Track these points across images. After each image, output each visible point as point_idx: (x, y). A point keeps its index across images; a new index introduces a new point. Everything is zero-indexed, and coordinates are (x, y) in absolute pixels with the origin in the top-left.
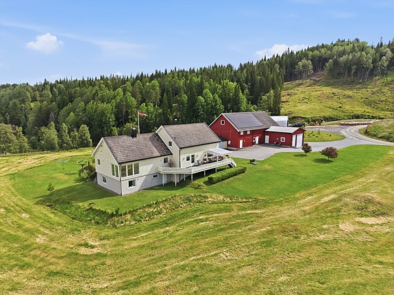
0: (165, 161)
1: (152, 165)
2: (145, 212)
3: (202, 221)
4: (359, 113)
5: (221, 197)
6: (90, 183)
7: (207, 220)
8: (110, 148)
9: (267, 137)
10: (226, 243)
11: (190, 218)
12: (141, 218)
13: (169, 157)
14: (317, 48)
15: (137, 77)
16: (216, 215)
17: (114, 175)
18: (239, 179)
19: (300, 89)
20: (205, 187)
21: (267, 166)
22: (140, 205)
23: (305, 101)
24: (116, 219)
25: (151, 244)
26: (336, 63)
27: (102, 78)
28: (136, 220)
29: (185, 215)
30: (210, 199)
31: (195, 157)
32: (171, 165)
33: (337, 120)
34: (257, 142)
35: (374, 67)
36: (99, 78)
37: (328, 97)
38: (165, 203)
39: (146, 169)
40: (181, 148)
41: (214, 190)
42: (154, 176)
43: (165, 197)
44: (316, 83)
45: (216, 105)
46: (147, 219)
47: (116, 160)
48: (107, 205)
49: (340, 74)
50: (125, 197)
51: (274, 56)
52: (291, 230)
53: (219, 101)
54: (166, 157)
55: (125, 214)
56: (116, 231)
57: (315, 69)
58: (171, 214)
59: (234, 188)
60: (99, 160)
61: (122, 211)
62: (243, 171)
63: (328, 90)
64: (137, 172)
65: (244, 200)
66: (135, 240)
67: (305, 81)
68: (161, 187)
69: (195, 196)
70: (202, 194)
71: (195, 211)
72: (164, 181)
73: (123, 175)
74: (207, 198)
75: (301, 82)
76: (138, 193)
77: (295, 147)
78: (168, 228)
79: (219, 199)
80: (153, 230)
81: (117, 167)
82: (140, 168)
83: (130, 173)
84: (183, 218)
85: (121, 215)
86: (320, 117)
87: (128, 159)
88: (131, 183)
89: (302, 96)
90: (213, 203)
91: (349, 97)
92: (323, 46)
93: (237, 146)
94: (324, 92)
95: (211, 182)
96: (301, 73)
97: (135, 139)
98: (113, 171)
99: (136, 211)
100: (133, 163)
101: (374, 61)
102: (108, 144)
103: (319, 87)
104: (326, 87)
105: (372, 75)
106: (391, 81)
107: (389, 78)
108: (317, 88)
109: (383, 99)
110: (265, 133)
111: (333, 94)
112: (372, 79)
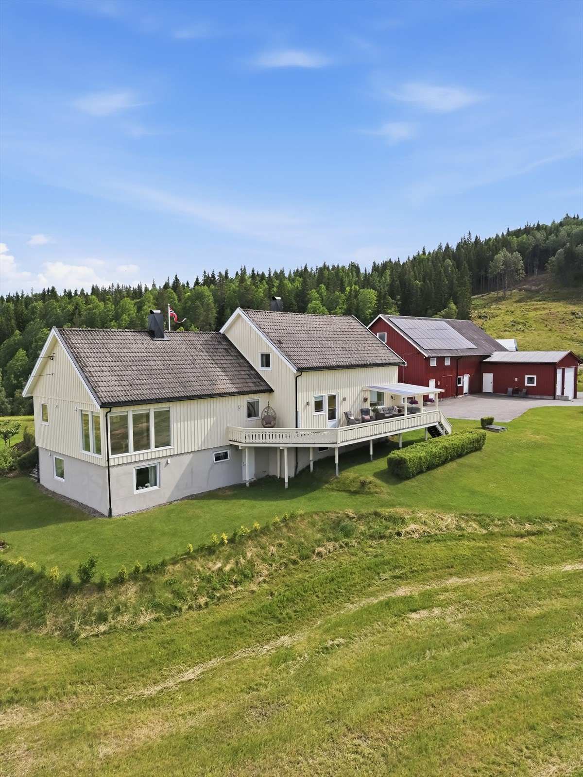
0: (252, 411)
1: (211, 421)
2: (190, 573)
3: (410, 605)
5: (449, 520)
6: (17, 481)
7: (427, 601)
8: (77, 358)
9: (488, 380)
11: (361, 593)
12: (178, 595)
13: (262, 400)
14: (528, 230)
15: (166, 286)
16: (454, 581)
17: (87, 447)
18: (477, 468)
19: (504, 306)
20: (385, 490)
21: (529, 436)
22: (174, 548)
23: (519, 327)
24: (78, 602)
25: (225, 724)
26: (571, 255)
27: (95, 290)
28: (157, 607)
29: (339, 584)
30: (412, 526)
31: (338, 400)
32: (270, 421)
34: (466, 389)
36: (88, 291)
37: (563, 321)
38: (264, 540)
39: (193, 430)
40: (301, 370)
41: (417, 498)
42: (218, 458)
43: (259, 519)
44: (531, 295)
46: (202, 600)
47: (95, 392)
48: (55, 550)
50: (124, 522)
51: (440, 248)
54: (252, 398)
55: (119, 581)
56: (75, 656)
57: (528, 270)
58: (287, 580)
59: (473, 493)
60: (44, 407)
61: (104, 572)
62: (476, 446)
63: (560, 308)
64: (164, 441)
65: (528, 527)
66: (151, 702)
67: (508, 293)
68: (238, 490)
69: (361, 517)
70: (379, 510)
71: (375, 569)
72: (248, 474)
73: (119, 446)
74: (403, 521)
75: (501, 294)
76: (169, 510)
77: (566, 399)
78: (285, 640)
79: (442, 524)
80: (228, 650)
81: (96, 419)
82: (176, 428)
83: (141, 443)
84: (336, 594)
85: (101, 587)
87: (135, 394)
88: (144, 477)
89: (509, 319)
90: (428, 538)
92: (539, 228)
94: (553, 311)
95: (399, 472)
96: (501, 276)
97: (158, 342)
98: (86, 436)
99: (159, 569)
100: (152, 409)
102: (70, 346)
103: (541, 303)
104: (554, 303)
108: (537, 305)
110: (481, 366)
111: (574, 314)
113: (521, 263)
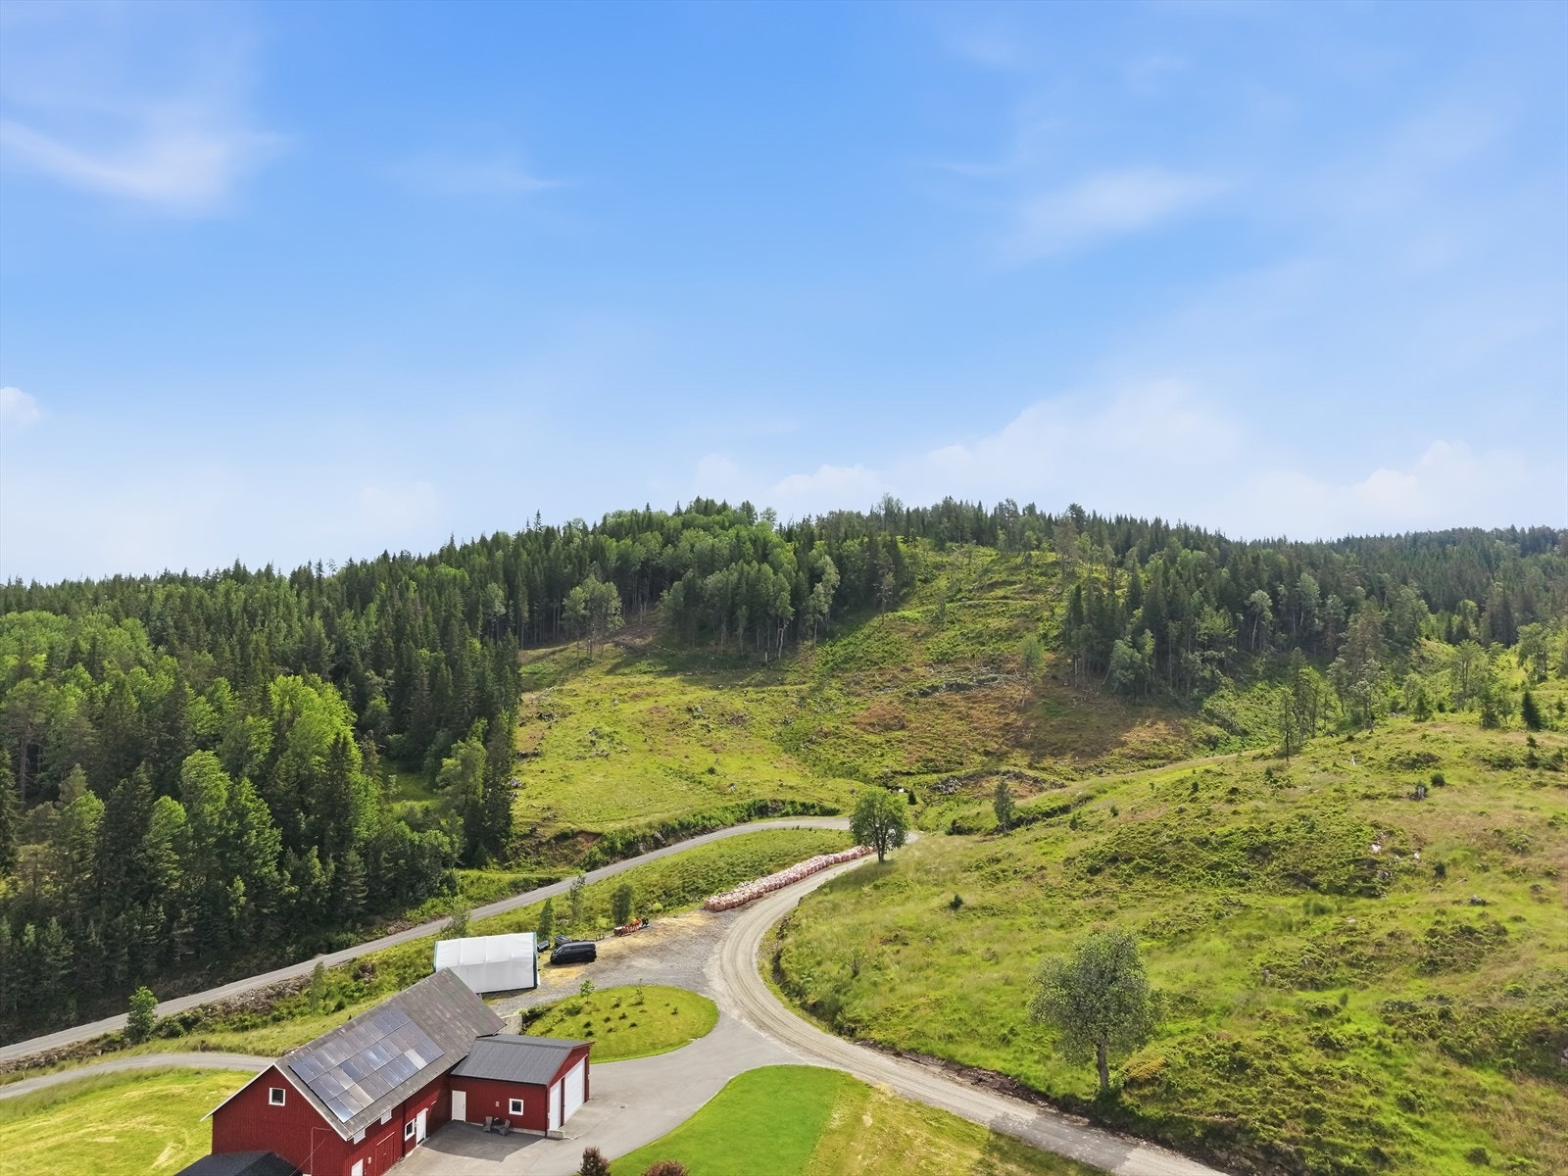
4: (764, 793)
9: (459, 1099)
14: (633, 524)
19: (583, 686)
23: (600, 746)
26: (692, 595)
33: (705, 830)
34: (421, 1135)
35: (797, 614)
37: (674, 726)
44: (633, 657)
45: (239, 835)
49: (706, 630)
63: (671, 695)
67: (597, 649)
75: (584, 649)
77: (558, 1134)
86: (650, 826)
89: (590, 721)
91: (737, 720)
92: (649, 519)
94: (661, 702)
101: (797, 596)
103: (646, 678)
104: (667, 680)
105: (795, 635)
106: (845, 662)
107: (839, 650)
108: (639, 684)
109: (828, 725)
110: (449, 1081)
111: (690, 710)
112: (794, 650)
113: (616, 603)
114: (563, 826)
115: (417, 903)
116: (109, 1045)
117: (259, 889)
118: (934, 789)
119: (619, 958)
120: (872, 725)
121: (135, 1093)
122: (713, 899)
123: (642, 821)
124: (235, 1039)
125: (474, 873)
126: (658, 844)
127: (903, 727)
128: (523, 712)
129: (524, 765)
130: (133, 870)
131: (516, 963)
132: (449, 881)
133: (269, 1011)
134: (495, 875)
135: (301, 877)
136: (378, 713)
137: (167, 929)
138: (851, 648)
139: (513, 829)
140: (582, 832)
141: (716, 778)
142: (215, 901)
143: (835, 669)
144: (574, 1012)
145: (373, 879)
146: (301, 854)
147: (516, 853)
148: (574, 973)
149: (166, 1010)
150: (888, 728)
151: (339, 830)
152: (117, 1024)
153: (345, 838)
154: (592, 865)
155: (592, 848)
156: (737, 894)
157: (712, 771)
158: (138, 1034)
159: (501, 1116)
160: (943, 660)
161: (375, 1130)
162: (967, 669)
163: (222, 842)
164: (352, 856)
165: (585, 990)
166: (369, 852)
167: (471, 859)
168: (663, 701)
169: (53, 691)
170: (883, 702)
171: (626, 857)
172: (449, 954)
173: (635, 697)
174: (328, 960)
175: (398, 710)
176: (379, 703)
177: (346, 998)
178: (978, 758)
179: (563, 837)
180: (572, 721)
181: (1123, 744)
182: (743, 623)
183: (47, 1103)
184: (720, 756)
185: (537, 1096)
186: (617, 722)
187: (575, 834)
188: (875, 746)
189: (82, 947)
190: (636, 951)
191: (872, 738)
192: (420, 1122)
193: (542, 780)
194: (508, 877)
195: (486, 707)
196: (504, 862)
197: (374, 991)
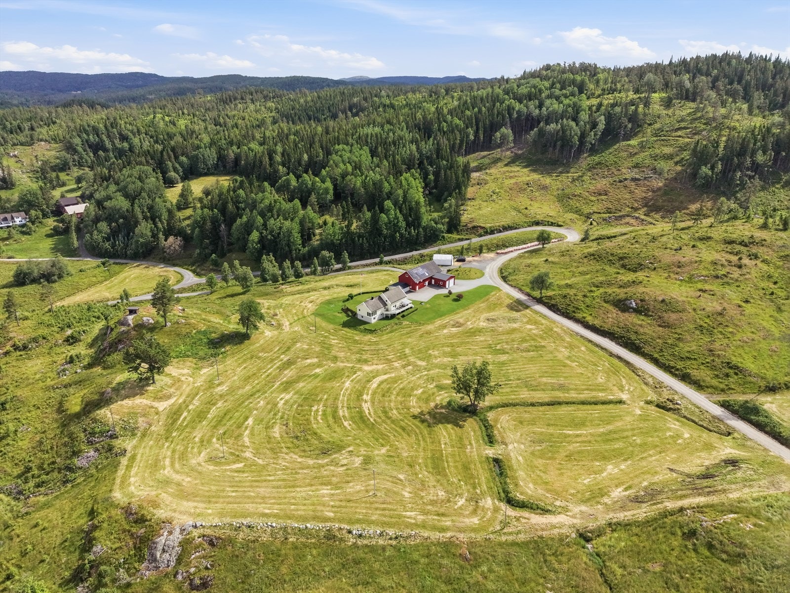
0: (385, 308)
1: (381, 311)
4: (540, 218)
5: (408, 323)
9: (433, 281)
10: (410, 337)
17: (368, 315)
18: (415, 314)
19: (494, 172)
20: (402, 318)
21: (428, 306)
23: (493, 197)
26: (541, 133)
29: (396, 330)
31: (397, 305)
32: (387, 310)
33: (516, 228)
34: (427, 285)
35: (580, 144)
37: (520, 190)
39: (379, 313)
40: (391, 302)
41: (405, 320)
42: (382, 315)
43: (387, 323)
44: (516, 159)
45: (398, 223)
46: (385, 331)
49: (545, 148)
50: (373, 324)
52: (429, 333)
53: (401, 218)
58: (392, 329)
59: (412, 318)
61: (372, 329)
62: (416, 310)
63: (524, 177)
64: (376, 314)
69: (398, 322)
70: (401, 321)
71: (399, 328)
72: (385, 317)
74: (402, 323)
76: (377, 322)
77: (447, 288)
86: (499, 226)
88: (374, 318)
89: (493, 187)
90: (404, 325)
91: (545, 188)
93: (415, 290)
95: (403, 316)
101: (582, 137)
103: (518, 169)
104: (525, 170)
105: (580, 151)
106: (597, 165)
107: (596, 159)
108: (514, 172)
109: (578, 192)
110: (431, 278)
111: (528, 184)
112: (578, 159)
113: (511, 138)
114: (475, 224)
115: (435, 242)
116: (376, 264)
117: (401, 235)
118: (604, 220)
119: (470, 262)
120: (595, 193)
121: (385, 273)
122: (498, 251)
123: (498, 224)
124: (399, 266)
125: (450, 235)
126: (500, 231)
127: (606, 195)
128: (473, 182)
129: (469, 203)
130: (377, 229)
131: (448, 260)
132: (443, 237)
133: (404, 262)
134: (455, 236)
135: (410, 233)
136: (430, 180)
137: (384, 243)
138: (602, 158)
139: (461, 224)
140: (480, 227)
141: (527, 211)
142: (393, 237)
143: (591, 168)
144: (457, 271)
145: (425, 235)
146: (410, 228)
147: (461, 230)
148: (460, 264)
149: (386, 259)
150: (600, 194)
151: (418, 223)
152: (377, 260)
153: (419, 225)
154: (481, 236)
155: (481, 231)
156: (506, 250)
157: (526, 208)
158: (381, 263)
159: (439, 284)
160: (636, 166)
161: (420, 282)
162: (644, 171)
163: (394, 224)
164: (421, 230)
165: (460, 267)
166: (425, 228)
167: (449, 231)
168: (520, 180)
169: (354, 180)
170: (602, 183)
171: (490, 234)
172: (436, 257)
173: (511, 177)
174: (415, 253)
175: (436, 180)
176: (431, 177)
177: (419, 261)
178: (628, 209)
179: (474, 227)
180: (487, 187)
181: (688, 209)
182: (558, 147)
183: (372, 272)
184: (532, 203)
185: (444, 282)
186: (502, 188)
187: (478, 227)
188: (592, 201)
189: (369, 244)
190: (474, 261)
191: (593, 198)
192: (427, 283)
193: (472, 209)
194: (459, 237)
195: (458, 186)
196: (458, 232)
197: (425, 261)
